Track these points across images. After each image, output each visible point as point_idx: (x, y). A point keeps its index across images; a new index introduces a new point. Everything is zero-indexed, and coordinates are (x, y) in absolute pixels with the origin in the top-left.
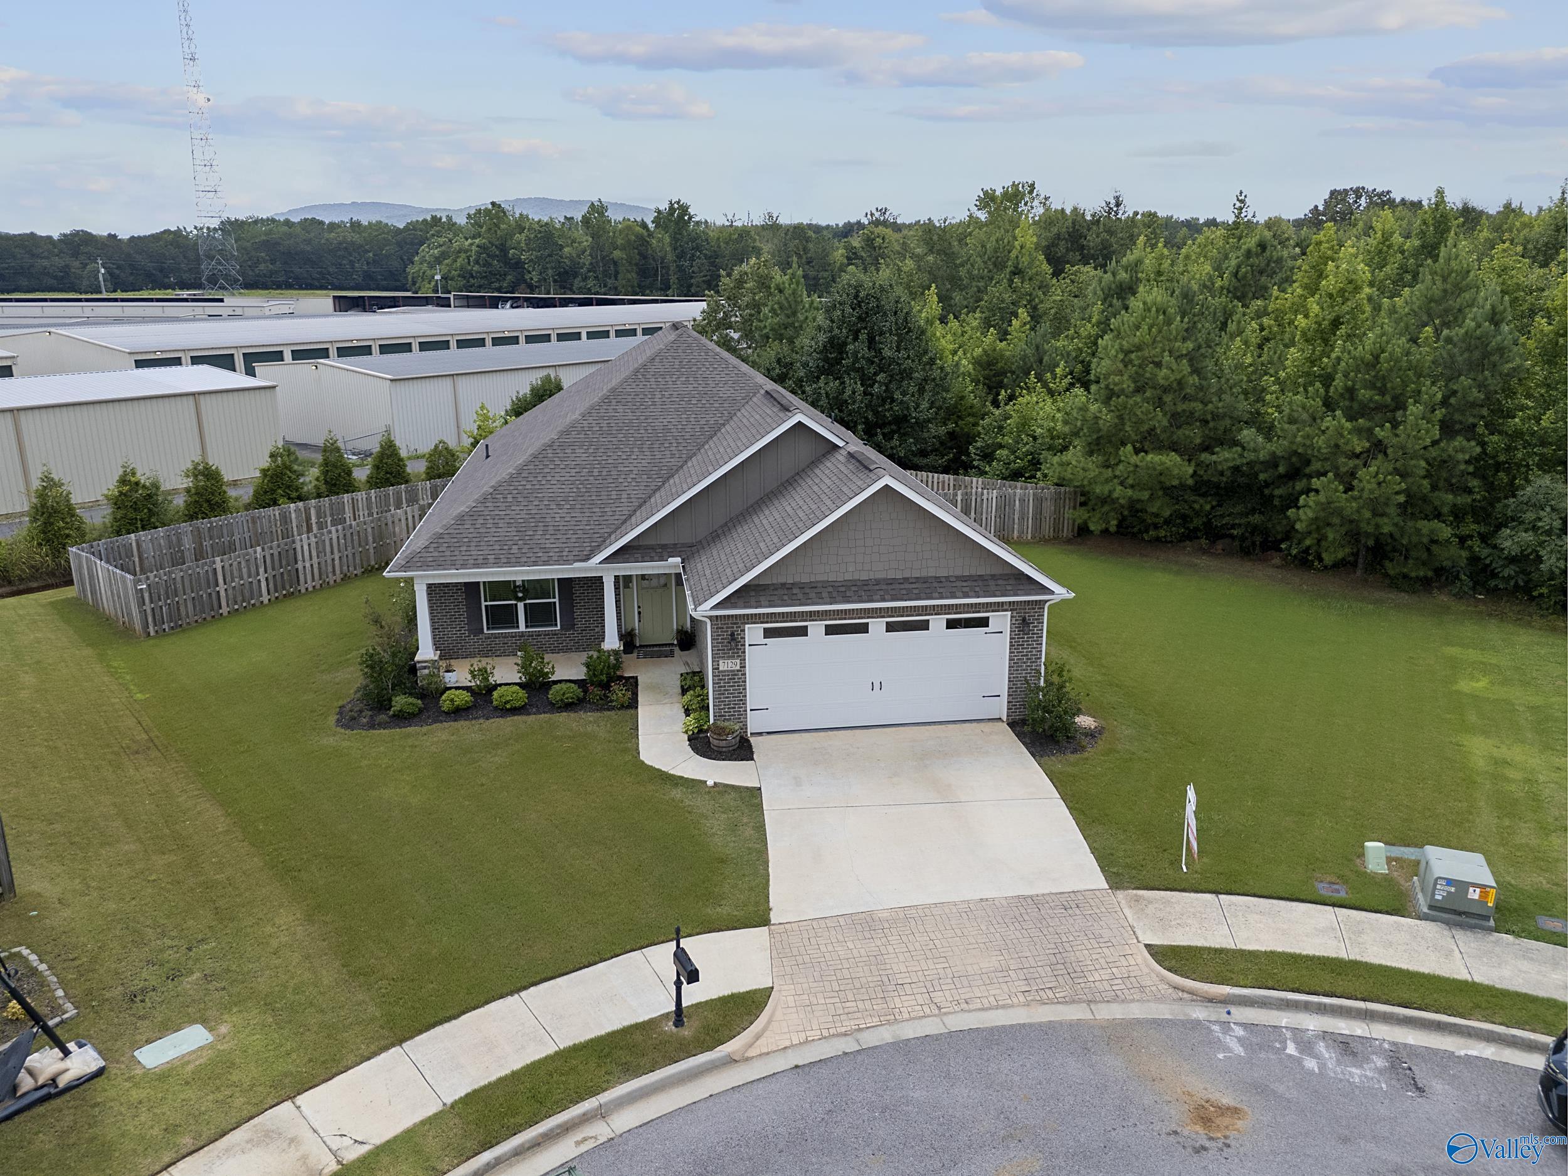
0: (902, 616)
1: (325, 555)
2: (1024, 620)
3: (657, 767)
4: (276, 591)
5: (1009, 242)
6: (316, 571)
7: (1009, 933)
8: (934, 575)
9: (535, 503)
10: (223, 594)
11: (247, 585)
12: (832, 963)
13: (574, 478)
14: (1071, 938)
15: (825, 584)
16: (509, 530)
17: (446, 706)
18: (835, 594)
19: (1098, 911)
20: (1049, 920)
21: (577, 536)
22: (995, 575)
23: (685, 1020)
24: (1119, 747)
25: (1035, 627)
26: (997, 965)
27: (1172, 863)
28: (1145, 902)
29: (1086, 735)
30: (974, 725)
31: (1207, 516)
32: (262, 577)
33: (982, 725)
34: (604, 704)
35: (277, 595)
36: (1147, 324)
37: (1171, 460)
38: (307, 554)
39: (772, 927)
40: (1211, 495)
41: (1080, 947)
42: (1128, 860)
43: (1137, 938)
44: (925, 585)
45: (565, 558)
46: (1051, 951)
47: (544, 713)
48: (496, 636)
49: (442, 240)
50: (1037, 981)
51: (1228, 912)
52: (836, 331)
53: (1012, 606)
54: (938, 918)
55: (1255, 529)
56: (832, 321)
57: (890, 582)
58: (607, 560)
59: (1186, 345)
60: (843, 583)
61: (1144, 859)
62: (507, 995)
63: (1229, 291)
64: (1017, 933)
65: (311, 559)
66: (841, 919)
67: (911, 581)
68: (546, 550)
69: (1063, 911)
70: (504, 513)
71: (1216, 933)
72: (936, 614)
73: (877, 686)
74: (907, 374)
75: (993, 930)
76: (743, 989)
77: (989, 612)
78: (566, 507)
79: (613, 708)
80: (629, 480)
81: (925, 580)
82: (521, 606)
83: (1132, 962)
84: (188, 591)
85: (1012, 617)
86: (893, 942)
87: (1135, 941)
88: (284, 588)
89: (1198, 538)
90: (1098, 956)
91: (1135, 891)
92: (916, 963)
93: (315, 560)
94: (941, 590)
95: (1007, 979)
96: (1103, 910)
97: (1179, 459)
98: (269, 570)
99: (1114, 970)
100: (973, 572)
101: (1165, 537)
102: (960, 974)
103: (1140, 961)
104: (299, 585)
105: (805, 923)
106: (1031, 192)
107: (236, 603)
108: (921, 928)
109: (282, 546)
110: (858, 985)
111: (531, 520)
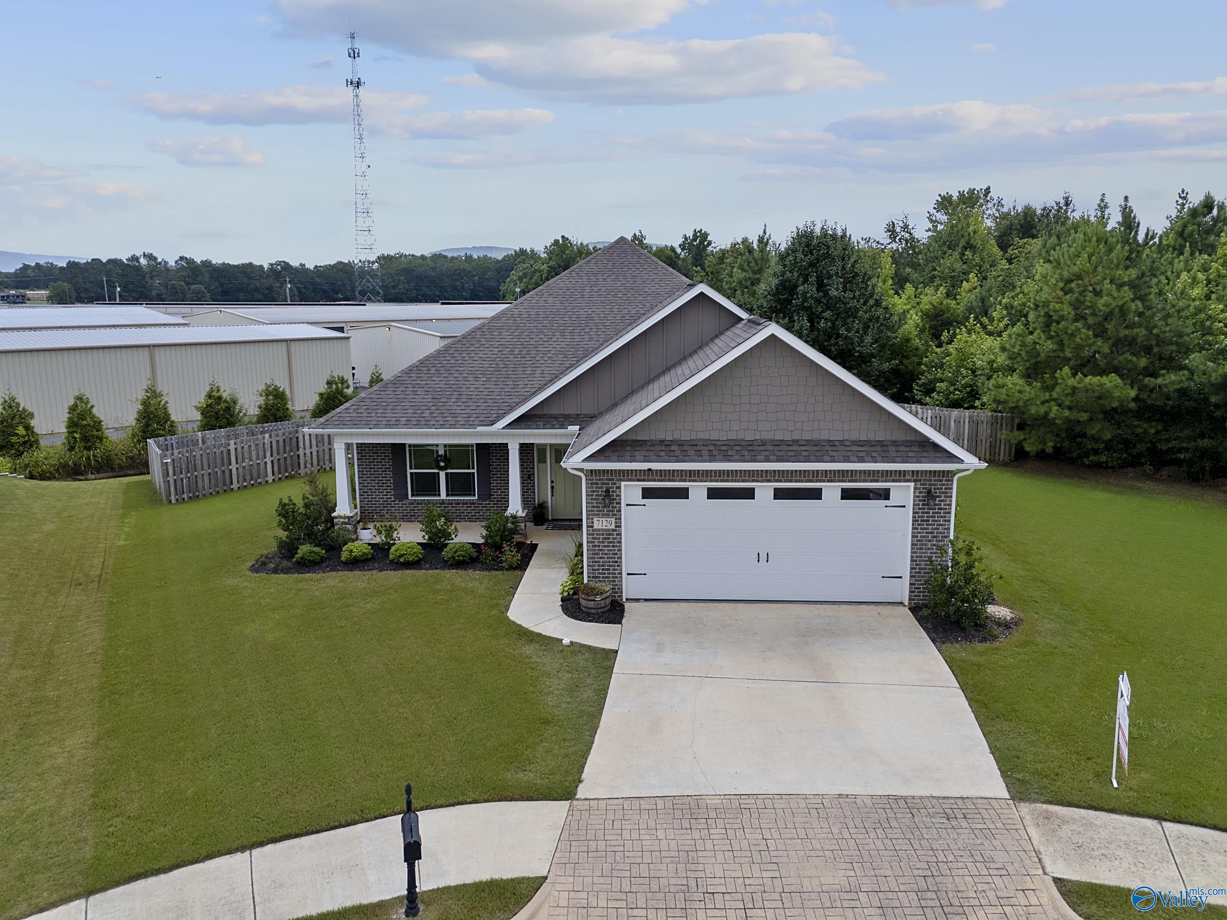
0: (791, 481)
1: (323, 445)
2: (929, 492)
3: (518, 623)
4: (280, 473)
5: (962, 228)
6: (315, 458)
7: (867, 841)
8: (827, 438)
9: (455, 375)
10: (234, 472)
11: (255, 465)
12: (631, 854)
13: (495, 356)
14: (951, 858)
15: (706, 443)
16: (426, 397)
17: (344, 556)
18: (715, 453)
19: (992, 826)
20: (924, 831)
21: (487, 404)
22: (895, 441)
23: (421, 907)
24: (1038, 639)
25: (942, 501)
26: (844, 882)
27: (1098, 775)
28: (1058, 822)
29: (999, 624)
30: (872, 607)
31: (1151, 442)
32: (268, 460)
33: (880, 608)
34: (496, 565)
35: (280, 476)
36: (1087, 253)
37: (1111, 381)
38: (307, 443)
39: (575, 802)
40: (1155, 420)
41: (961, 872)
42: (1039, 766)
43: (1043, 868)
44: (816, 448)
45: (471, 423)
46: (921, 872)
47: (436, 569)
48: (419, 503)
49: (525, 266)
50: (896, 911)
51: (1176, 846)
52: (788, 275)
53: (915, 476)
54: (779, 812)
55: (1204, 453)
56: (785, 266)
57: (777, 444)
58: (510, 426)
59: (1128, 272)
60: (726, 443)
61: (1060, 767)
62: (237, 850)
63: (1174, 249)
64: (879, 843)
65: (311, 447)
66: (660, 802)
67: (800, 443)
68: (454, 415)
69: (944, 820)
70: (425, 382)
71: (1158, 873)
72: (828, 481)
73: (763, 557)
74: (852, 313)
75: (847, 836)
76: (507, 875)
77: (889, 481)
78: (482, 379)
79: (502, 569)
80: (546, 359)
81: (816, 443)
82: (442, 475)
83: (1034, 901)
84: (206, 467)
85: (915, 488)
86: (715, 837)
87: (1040, 872)
88: (286, 471)
89: (1142, 464)
90: (986, 887)
91: (1045, 806)
92: (737, 867)
93: (314, 449)
94: (834, 454)
95: (853, 904)
96: (1000, 825)
97: (1119, 381)
98: (275, 454)
99: (1007, 909)
100: (871, 437)
101: (1107, 462)
102: (793, 889)
103: (1045, 901)
104: (299, 469)
105: (616, 801)
106: (986, 195)
107: (245, 480)
108: (755, 823)
109: (287, 434)
110: (655, 888)
111: (448, 390)
